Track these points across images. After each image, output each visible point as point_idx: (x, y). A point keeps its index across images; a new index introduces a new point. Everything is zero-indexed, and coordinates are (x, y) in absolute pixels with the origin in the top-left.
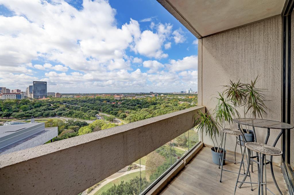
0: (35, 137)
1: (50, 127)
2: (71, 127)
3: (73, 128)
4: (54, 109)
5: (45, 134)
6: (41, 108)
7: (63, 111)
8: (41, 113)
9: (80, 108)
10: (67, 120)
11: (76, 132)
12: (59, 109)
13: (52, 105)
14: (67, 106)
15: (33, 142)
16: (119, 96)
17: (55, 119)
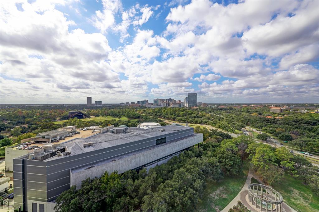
0: (187, 138)
1: (197, 132)
2: (215, 136)
3: (216, 138)
4: (201, 117)
5: (194, 138)
6: (192, 115)
7: (208, 120)
8: (192, 119)
9: (224, 118)
10: (211, 129)
11: (219, 142)
12: (205, 117)
13: (200, 113)
14: (212, 116)
15: (186, 142)
16: (279, 108)
17: (202, 126)
